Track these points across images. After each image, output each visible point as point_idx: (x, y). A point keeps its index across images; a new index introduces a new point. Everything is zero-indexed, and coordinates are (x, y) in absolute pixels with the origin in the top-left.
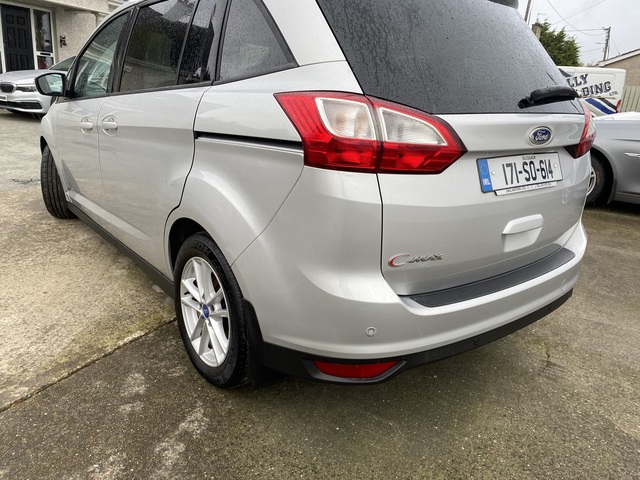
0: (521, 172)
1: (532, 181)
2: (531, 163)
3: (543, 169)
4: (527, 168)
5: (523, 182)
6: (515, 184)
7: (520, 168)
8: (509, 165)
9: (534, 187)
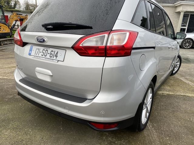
0: (41, 52)
1: (44, 56)
2: (47, 50)
3: (51, 54)
4: (44, 52)
5: (40, 55)
6: (37, 55)
7: (41, 51)
8: (38, 49)
9: (44, 58)
